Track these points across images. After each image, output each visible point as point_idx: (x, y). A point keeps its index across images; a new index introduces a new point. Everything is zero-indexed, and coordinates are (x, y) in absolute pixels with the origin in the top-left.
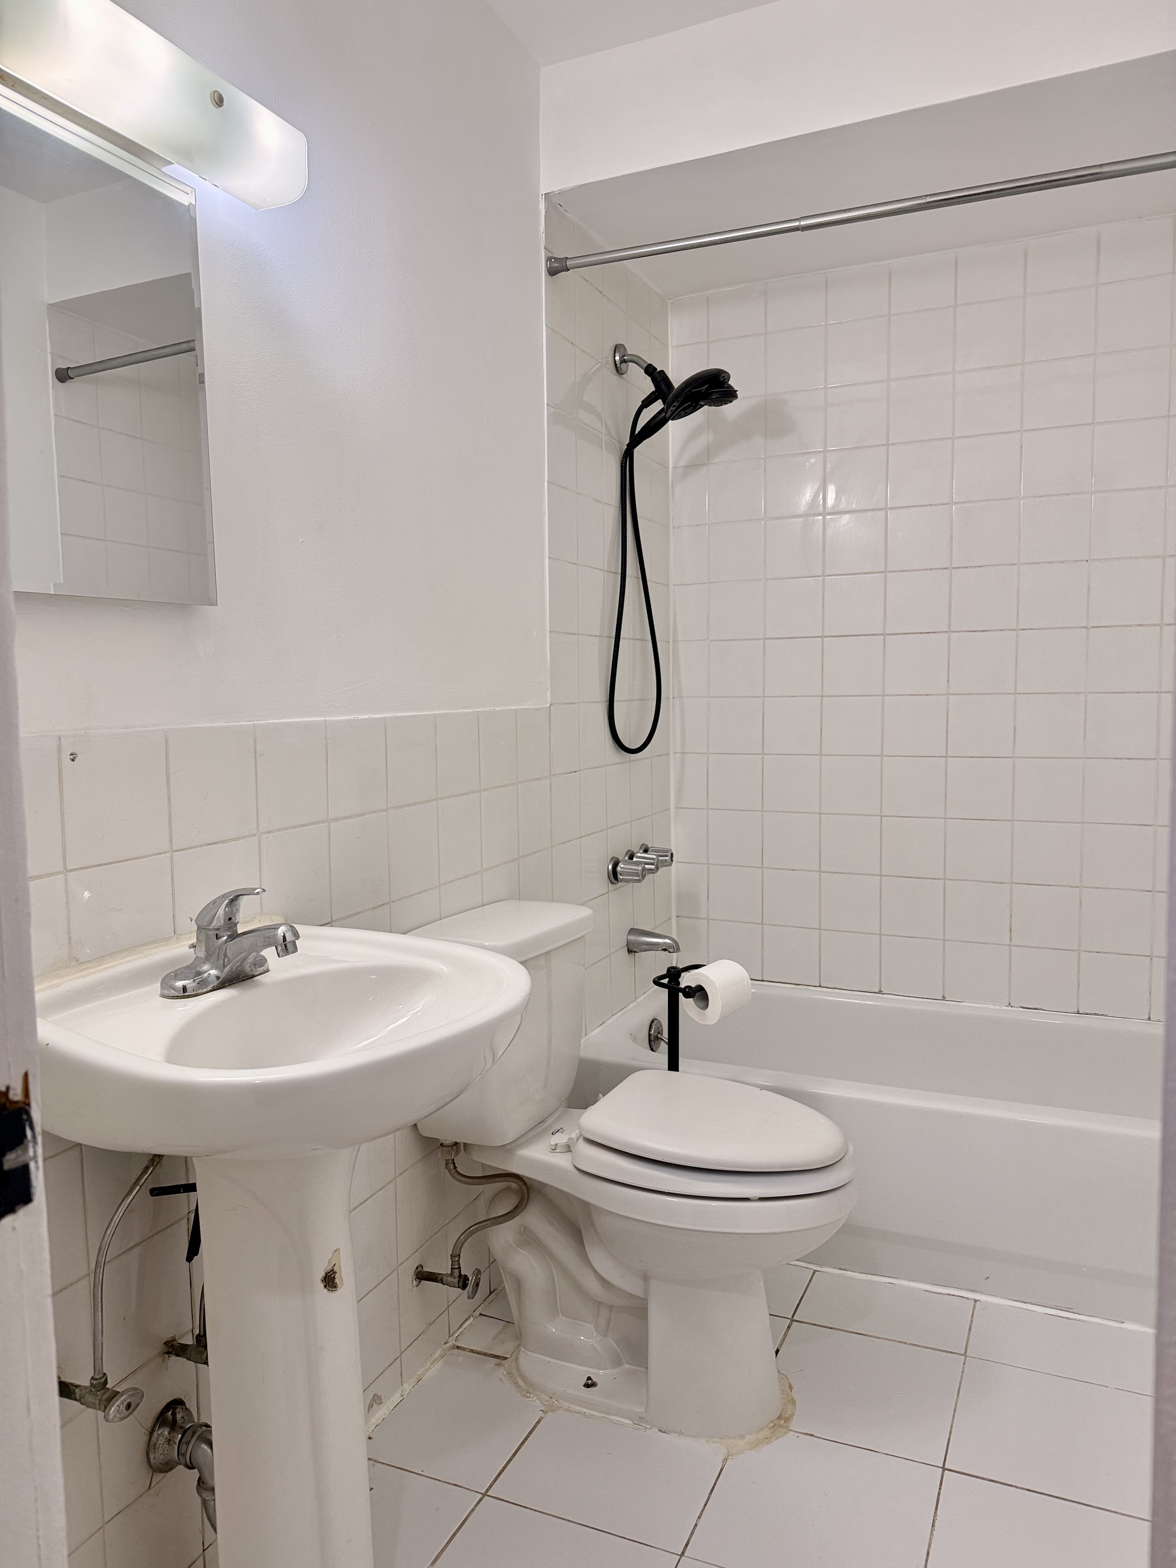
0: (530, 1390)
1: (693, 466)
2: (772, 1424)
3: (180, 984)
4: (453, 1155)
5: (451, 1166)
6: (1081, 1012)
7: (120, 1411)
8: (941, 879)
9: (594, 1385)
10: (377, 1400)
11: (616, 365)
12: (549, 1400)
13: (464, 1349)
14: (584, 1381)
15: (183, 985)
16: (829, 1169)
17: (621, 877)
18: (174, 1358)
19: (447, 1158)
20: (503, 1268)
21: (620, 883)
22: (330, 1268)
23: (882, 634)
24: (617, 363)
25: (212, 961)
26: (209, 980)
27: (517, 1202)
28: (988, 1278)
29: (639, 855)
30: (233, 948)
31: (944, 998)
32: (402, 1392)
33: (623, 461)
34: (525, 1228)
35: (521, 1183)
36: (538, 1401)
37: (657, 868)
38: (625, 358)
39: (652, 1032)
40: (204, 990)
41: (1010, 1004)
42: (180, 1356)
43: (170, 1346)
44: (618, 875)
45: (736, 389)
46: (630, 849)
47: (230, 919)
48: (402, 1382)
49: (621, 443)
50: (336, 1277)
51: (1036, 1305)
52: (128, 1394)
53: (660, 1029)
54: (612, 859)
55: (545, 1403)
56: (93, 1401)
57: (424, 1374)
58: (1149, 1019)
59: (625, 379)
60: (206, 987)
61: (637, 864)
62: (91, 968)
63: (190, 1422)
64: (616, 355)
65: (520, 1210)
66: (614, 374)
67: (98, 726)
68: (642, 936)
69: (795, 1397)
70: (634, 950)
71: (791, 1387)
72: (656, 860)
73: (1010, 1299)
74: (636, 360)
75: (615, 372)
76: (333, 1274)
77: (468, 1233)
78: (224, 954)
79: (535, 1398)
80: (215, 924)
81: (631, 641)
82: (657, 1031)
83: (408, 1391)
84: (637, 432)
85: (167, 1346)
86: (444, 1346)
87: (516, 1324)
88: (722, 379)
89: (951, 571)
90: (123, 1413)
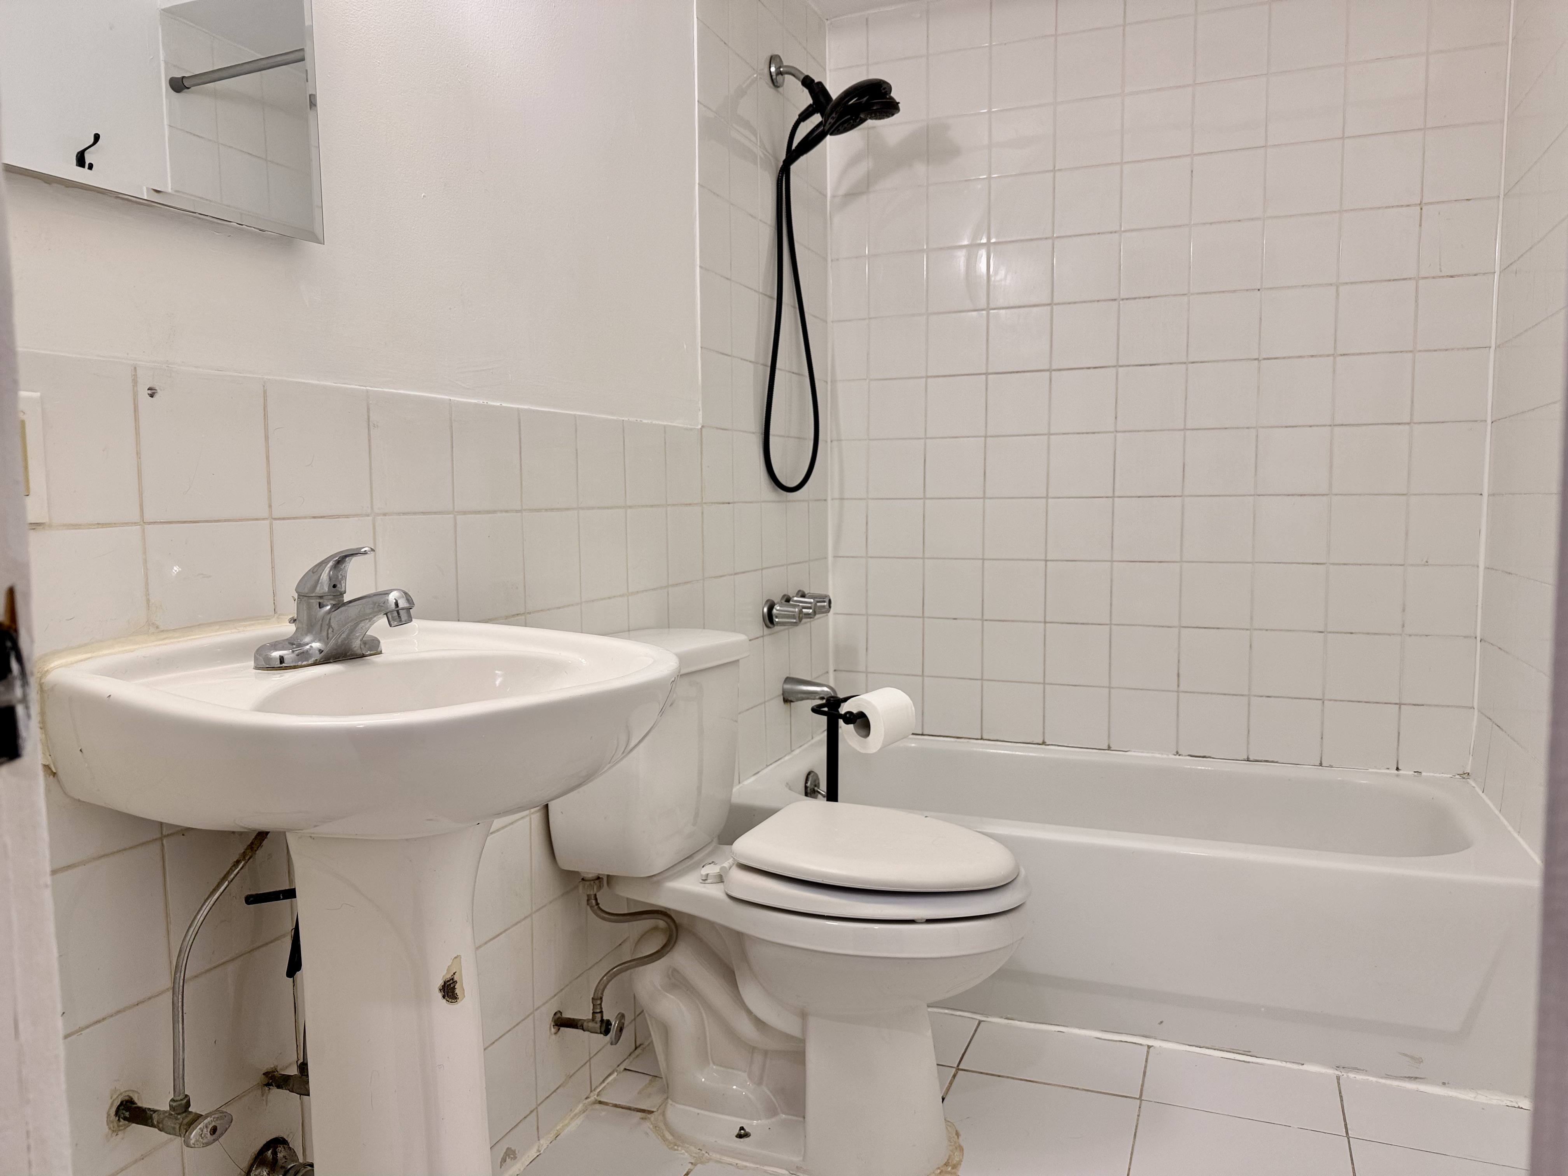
0: (679, 1143)
1: (852, 195)
2: (939, 1171)
3: (276, 654)
4: (595, 889)
5: (593, 902)
6: (1251, 759)
7: (203, 1136)
8: (1107, 625)
9: (747, 1135)
10: (510, 1155)
11: (771, 76)
12: (699, 1153)
13: (606, 1104)
14: (737, 1131)
15: (280, 656)
16: (1001, 889)
17: (777, 620)
18: (275, 1091)
19: (588, 893)
20: (649, 1015)
21: (776, 627)
22: (449, 976)
23: (1048, 370)
24: (772, 74)
25: (314, 632)
26: (311, 652)
27: (665, 941)
28: (1162, 1022)
29: (795, 599)
30: (338, 616)
31: (1109, 748)
32: (539, 1147)
33: (779, 176)
34: (675, 970)
35: (669, 921)
36: (686, 1154)
37: (815, 613)
38: (781, 69)
39: (809, 784)
40: (305, 663)
41: (1177, 753)
42: (282, 1088)
43: (271, 1077)
44: (774, 618)
45: (898, 101)
46: (786, 593)
47: (334, 586)
48: (538, 1137)
49: (777, 160)
50: (456, 987)
51: (1212, 1049)
52: (213, 1116)
53: (817, 782)
54: (768, 601)
55: (694, 1155)
56: (173, 1125)
57: (563, 1129)
58: (1321, 765)
59: (781, 93)
60: (307, 660)
61: (794, 606)
62: (174, 638)
63: (293, 1161)
64: (772, 65)
65: (668, 949)
66: (770, 87)
67: (183, 362)
68: (797, 685)
69: (962, 1144)
70: (789, 699)
71: (957, 1134)
72: (813, 605)
73: (1184, 1044)
74: (793, 72)
75: (771, 84)
76: (452, 983)
77: (611, 975)
78: (327, 625)
79: (683, 1151)
80: (319, 591)
81: (787, 374)
82: (814, 784)
83: (545, 1147)
84: (794, 147)
85: (267, 1077)
86: (585, 1102)
87: (664, 1079)
88: (883, 91)
89: (1119, 303)
90: (207, 1138)
